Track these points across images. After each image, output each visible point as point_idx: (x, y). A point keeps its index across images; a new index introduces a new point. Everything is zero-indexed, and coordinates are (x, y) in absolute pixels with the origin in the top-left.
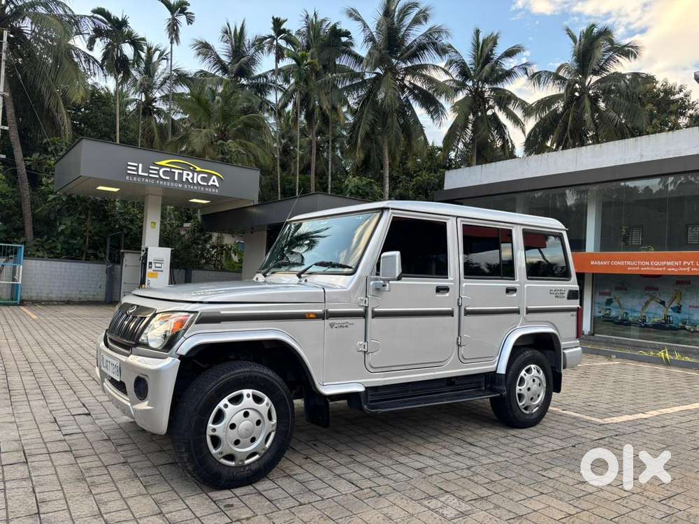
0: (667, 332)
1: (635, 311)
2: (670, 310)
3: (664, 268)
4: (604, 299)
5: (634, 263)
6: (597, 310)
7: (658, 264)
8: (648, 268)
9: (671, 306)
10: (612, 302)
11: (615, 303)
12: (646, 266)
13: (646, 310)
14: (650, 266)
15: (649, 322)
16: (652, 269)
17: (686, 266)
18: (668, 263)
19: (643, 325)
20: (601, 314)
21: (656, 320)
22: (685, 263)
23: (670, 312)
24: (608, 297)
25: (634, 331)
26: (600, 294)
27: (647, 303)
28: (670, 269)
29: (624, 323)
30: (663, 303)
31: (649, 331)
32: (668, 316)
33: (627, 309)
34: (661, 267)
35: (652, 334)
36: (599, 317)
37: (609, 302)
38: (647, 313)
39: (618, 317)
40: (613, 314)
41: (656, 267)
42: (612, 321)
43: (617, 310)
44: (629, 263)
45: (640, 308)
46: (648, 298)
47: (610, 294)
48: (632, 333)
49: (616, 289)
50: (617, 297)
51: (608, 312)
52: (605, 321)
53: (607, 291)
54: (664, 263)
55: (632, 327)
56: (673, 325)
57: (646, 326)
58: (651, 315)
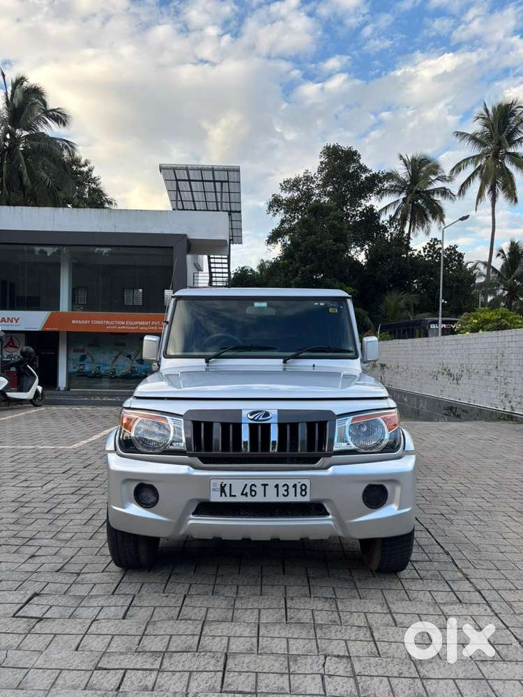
0: (133, 381)
1: (106, 365)
2: (136, 362)
3: (137, 328)
4: (78, 355)
5: (112, 323)
6: (72, 366)
7: (131, 323)
8: (124, 327)
9: (137, 359)
10: (86, 358)
11: (89, 359)
12: (122, 325)
13: (116, 364)
14: (125, 325)
15: (118, 374)
16: (128, 328)
17: (154, 325)
18: (141, 323)
19: (113, 377)
20: (76, 370)
21: (124, 371)
22: (153, 323)
23: (136, 365)
24: (82, 354)
25: (105, 383)
26: (74, 351)
27: (116, 357)
28: (141, 328)
29: (97, 376)
30: (129, 356)
31: (118, 382)
32: (134, 367)
33: (99, 364)
34: (135, 326)
35: (120, 384)
36: (74, 373)
37: (83, 358)
38: (117, 366)
39: (91, 371)
40: (87, 368)
41: (130, 326)
42: (86, 376)
43: (90, 365)
44: (107, 322)
45: (110, 362)
46: (116, 353)
47: (83, 351)
48: (103, 384)
49: (89, 346)
50: (90, 353)
51: (81, 368)
52: (79, 376)
53: (81, 347)
54: (136, 323)
55: (103, 379)
56: (138, 375)
57: (116, 377)
58: (120, 368)
